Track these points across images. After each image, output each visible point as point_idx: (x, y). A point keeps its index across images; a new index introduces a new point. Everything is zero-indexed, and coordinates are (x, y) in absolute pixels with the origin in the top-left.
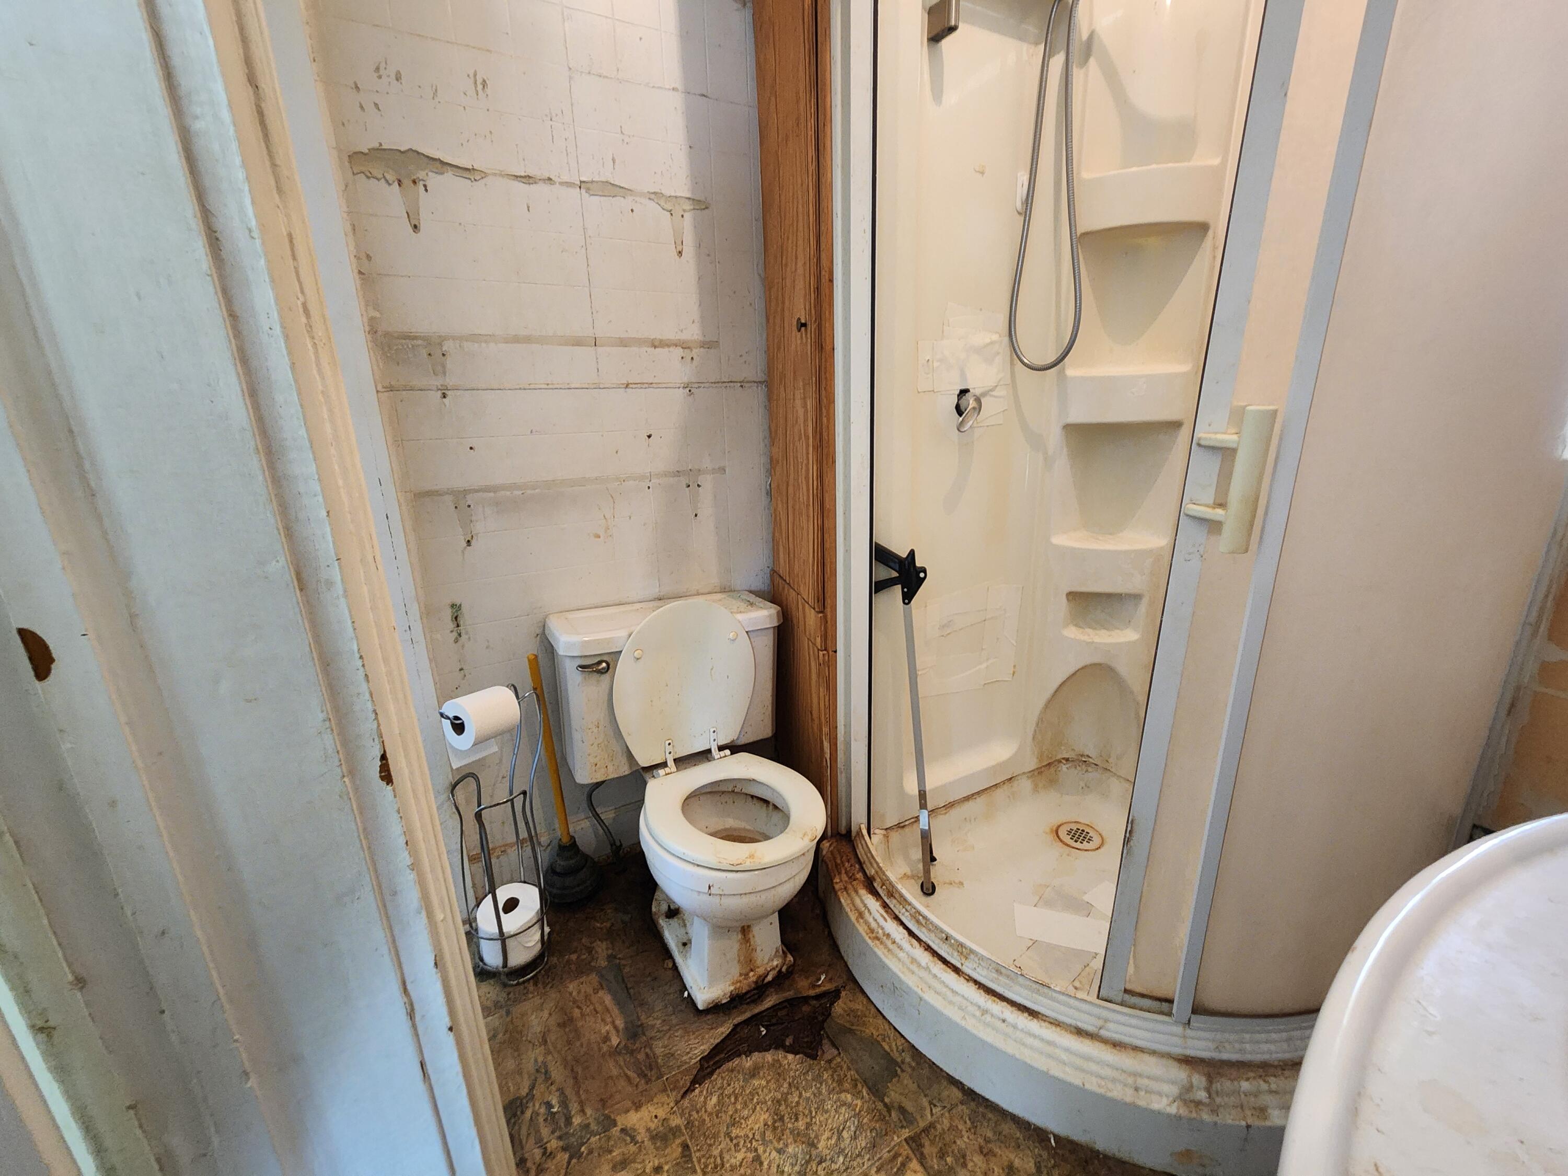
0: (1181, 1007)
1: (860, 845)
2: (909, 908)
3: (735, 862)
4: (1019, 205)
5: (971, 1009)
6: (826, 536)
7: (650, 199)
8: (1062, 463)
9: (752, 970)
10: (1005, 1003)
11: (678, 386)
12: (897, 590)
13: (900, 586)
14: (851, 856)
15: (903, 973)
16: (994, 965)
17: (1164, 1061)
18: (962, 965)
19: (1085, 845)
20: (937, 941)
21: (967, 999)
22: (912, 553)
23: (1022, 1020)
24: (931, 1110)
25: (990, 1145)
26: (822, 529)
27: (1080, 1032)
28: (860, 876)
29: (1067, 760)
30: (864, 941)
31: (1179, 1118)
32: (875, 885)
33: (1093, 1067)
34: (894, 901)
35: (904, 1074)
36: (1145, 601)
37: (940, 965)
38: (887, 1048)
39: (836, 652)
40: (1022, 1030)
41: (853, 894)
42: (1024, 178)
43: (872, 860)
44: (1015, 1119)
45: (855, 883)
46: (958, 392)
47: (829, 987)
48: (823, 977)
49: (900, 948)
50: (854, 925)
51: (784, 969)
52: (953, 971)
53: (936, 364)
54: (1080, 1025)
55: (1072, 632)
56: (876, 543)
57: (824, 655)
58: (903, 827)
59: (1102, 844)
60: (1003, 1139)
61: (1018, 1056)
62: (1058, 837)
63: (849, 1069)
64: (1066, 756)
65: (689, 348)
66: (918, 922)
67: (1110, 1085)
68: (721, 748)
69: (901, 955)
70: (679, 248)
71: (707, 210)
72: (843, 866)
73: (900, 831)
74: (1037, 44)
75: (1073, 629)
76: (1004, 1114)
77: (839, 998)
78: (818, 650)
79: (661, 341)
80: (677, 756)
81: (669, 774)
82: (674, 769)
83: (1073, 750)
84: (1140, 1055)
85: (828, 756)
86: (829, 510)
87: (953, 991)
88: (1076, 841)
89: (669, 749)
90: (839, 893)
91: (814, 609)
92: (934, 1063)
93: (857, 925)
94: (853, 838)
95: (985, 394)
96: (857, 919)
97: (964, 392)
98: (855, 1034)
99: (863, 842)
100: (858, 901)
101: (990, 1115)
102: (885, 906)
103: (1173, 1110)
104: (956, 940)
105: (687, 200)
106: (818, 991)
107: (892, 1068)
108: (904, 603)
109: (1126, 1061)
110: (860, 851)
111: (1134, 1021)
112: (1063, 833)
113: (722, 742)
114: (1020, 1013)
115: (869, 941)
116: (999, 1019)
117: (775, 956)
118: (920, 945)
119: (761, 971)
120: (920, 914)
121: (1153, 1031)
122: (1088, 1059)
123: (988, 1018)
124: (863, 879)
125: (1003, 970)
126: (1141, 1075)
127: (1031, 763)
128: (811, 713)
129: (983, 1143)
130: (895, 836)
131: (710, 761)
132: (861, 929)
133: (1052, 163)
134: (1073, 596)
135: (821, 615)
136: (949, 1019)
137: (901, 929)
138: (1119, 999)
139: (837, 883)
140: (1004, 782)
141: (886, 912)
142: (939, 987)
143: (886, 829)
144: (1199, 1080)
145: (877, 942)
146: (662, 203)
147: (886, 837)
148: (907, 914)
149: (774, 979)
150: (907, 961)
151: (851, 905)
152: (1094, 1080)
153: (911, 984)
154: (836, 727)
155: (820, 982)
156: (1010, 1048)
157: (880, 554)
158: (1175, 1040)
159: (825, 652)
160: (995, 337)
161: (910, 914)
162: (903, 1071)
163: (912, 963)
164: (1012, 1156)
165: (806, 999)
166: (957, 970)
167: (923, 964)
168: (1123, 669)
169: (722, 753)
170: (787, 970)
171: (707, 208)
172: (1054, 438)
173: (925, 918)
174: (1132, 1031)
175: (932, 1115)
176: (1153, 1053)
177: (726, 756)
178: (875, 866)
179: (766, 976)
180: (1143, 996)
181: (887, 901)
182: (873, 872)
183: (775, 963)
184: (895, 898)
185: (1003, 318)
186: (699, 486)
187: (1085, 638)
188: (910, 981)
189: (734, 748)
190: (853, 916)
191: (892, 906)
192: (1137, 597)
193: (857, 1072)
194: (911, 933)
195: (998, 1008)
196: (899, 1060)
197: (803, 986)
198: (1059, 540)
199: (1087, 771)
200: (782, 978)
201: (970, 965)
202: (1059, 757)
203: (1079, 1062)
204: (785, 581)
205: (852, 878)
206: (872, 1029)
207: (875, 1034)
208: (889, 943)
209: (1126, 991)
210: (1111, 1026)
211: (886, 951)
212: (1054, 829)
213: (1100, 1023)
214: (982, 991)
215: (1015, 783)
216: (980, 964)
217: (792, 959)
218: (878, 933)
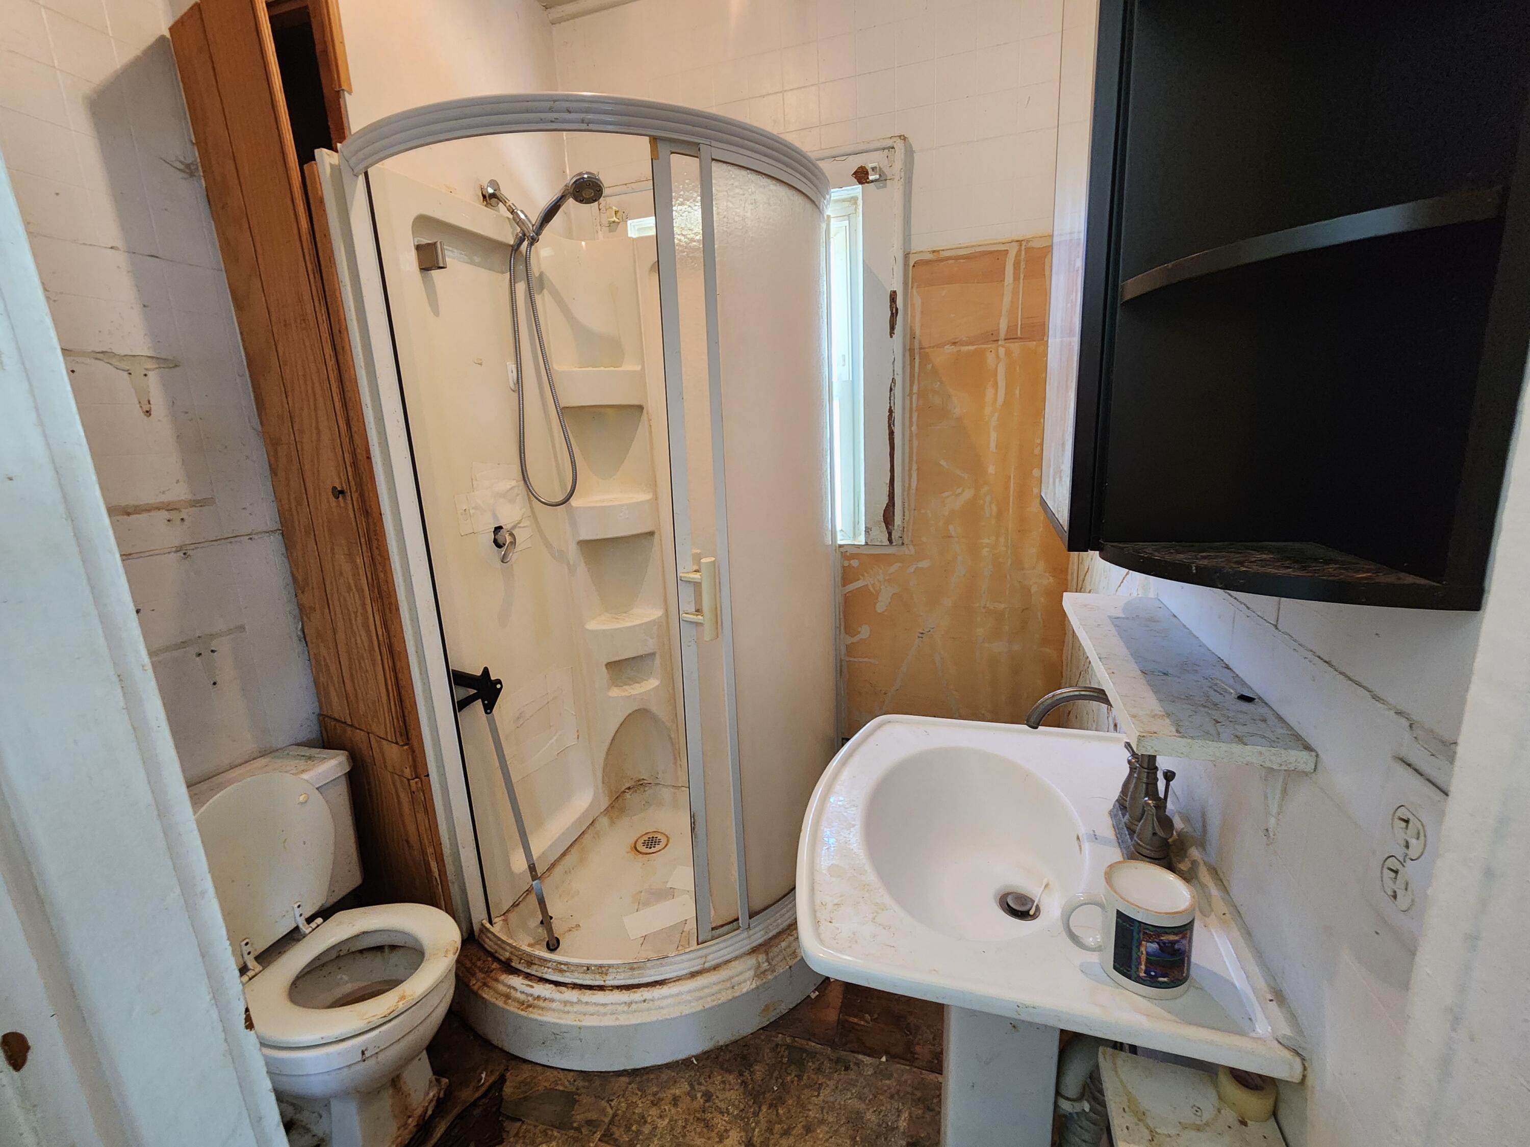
0: (743, 920)
1: (487, 940)
2: (549, 965)
3: (386, 1013)
4: (512, 385)
5: (620, 1008)
6: (400, 675)
7: (97, 359)
8: (582, 570)
9: (409, 1117)
10: (642, 989)
11: (169, 550)
12: (478, 705)
13: (480, 700)
14: (481, 954)
15: (560, 1018)
16: (627, 966)
17: (742, 960)
18: (604, 981)
19: (658, 847)
20: (581, 976)
21: (615, 1004)
22: (486, 671)
23: (657, 992)
24: (610, 1105)
25: (657, 1097)
26: (394, 669)
27: (693, 975)
28: (495, 965)
29: (629, 788)
30: (520, 1016)
31: (757, 988)
32: (513, 964)
33: (707, 991)
34: (535, 967)
35: (582, 1096)
36: (658, 656)
37: (588, 992)
38: (561, 1088)
39: (428, 776)
40: (658, 999)
41: (495, 984)
42: (512, 366)
43: (504, 946)
44: (668, 1066)
45: (492, 974)
46: (493, 530)
47: (492, 1079)
48: (483, 1076)
49: (552, 1000)
50: (503, 1009)
51: (442, 1095)
52: (599, 990)
53: (472, 512)
54: (692, 970)
55: (615, 692)
56: (452, 670)
57: (416, 783)
58: (518, 905)
59: (668, 841)
60: (664, 1086)
61: (660, 1019)
62: (638, 851)
63: (535, 1127)
64: (627, 785)
65: (176, 509)
66: (561, 971)
67: (719, 996)
68: (309, 920)
69: (554, 1005)
70: (146, 408)
71: (177, 369)
72: (476, 966)
73: (516, 909)
74: (503, 273)
75: (615, 689)
76: (659, 1068)
77: (506, 1081)
78: (409, 780)
79: (136, 507)
80: (257, 953)
81: (253, 977)
82: (258, 968)
83: (632, 779)
84: (730, 964)
85: (436, 874)
86: (399, 653)
87: (603, 1005)
88: (650, 848)
89: (246, 949)
90: (480, 992)
91: (397, 743)
92: (601, 1072)
93: (508, 1008)
94: (477, 937)
95: (514, 527)
96: (505, 1003)
97: (498, 529)
98: (531, 1098)
99: (489, 935)
100: (501, 987)
101: (652, 1076)
102: (528, 976)
103: (754, 986)
104: (595, 966)
105: (149, 360)
106: (483, 1089)
107: (570, 1099)
108: (486, 713)
109: (723, 974)
110: (489, 945)
111: (721, 946)
112: (640, 848)
113: (308, 914)
114: (653, 988)
115: (522, 1013)
116: (640, 1002)
117: (430, 1087)
118: (568, 988)
119: (419, 1112)
120: (561, 963)
121: (732, 945)
122: (702, 988)
123: (634, 1006)
124: (498, 966)
125: (635, 966)
126: (732, 978)
127: (604, 803)
128: (407, 841)
129: (652, 1098)
130: (512, 916)
131: (299, 940)
132: (512, 1008)
133: (531, 358)
134: (609, 665)
135: (406, 747)
136: (607, 1028)
137: (548, 986)
138: (710, 937)
139: (474, 985)
140: (588, 828)
141: (530, 980)
142: (591, 1009)
143: (504, 914)
144: (762, 957)
145: (531, 1009)
146: (117, 364)
147: (505, 920)
148: (550, 970)
149: (434, 1111)
150: (561, 1007)
151: (496, 995)
152: (709, 999)
153: (569, 1022)
154: (441, 844)
155: (483, 1081)
156: (654, 1016)
157: (458, 679)
158: (745, 942)
159: (417, 780)
160: (514, 483)
161: (553, 969)
162: (580, 1095)
163: (565, 1006)
164: (673, 1091)
165: (474, 1104)
166: (601, 988)
167: (575, 1000)
168: (654, 708)
169: (313, 925)
170: (445, 1094)
171: (176, 366)
172: (573, 551)
173: (566, 964)
174: (722, 952)
175: (612, 1108)
176: (736, 958)
177: (318, 926)
178: (508, 948)
179: (426, 1113)
180: (722, 926)
181: (528, 971)
182: (507, 955)
183: (431, 1094)
184: (535, 964)
185: (516, 468)
186: (213, 651)
187: (626, 694)
188: (567, 1020)
189: (325, 913)
190: (500, 1003)
191: (534, 973)
192: (652, 655)
193: (543, 1124)
194: (557, 984)
195: (637, 995)
196: (574, 1090)
197: (467, 1095)
198: (592, 625)
199: (645, 791)
200: (441, 1105)
201: (611, 978)
202: (623, 789)
203: (697, 994)
204: (345, 723)
205: (488, 972)
206: (544, 1082)
207: (547, 1084)
208: (541, 1003)
209: (713, 929)
210: (710, 957)
211: (540, 1012)
212: (633, 845)
213: (704, 959)
214: (624, 991)
215: (597, 825)
216: (617, 972)
217: (447, 1080)
218: (529, 1001)
